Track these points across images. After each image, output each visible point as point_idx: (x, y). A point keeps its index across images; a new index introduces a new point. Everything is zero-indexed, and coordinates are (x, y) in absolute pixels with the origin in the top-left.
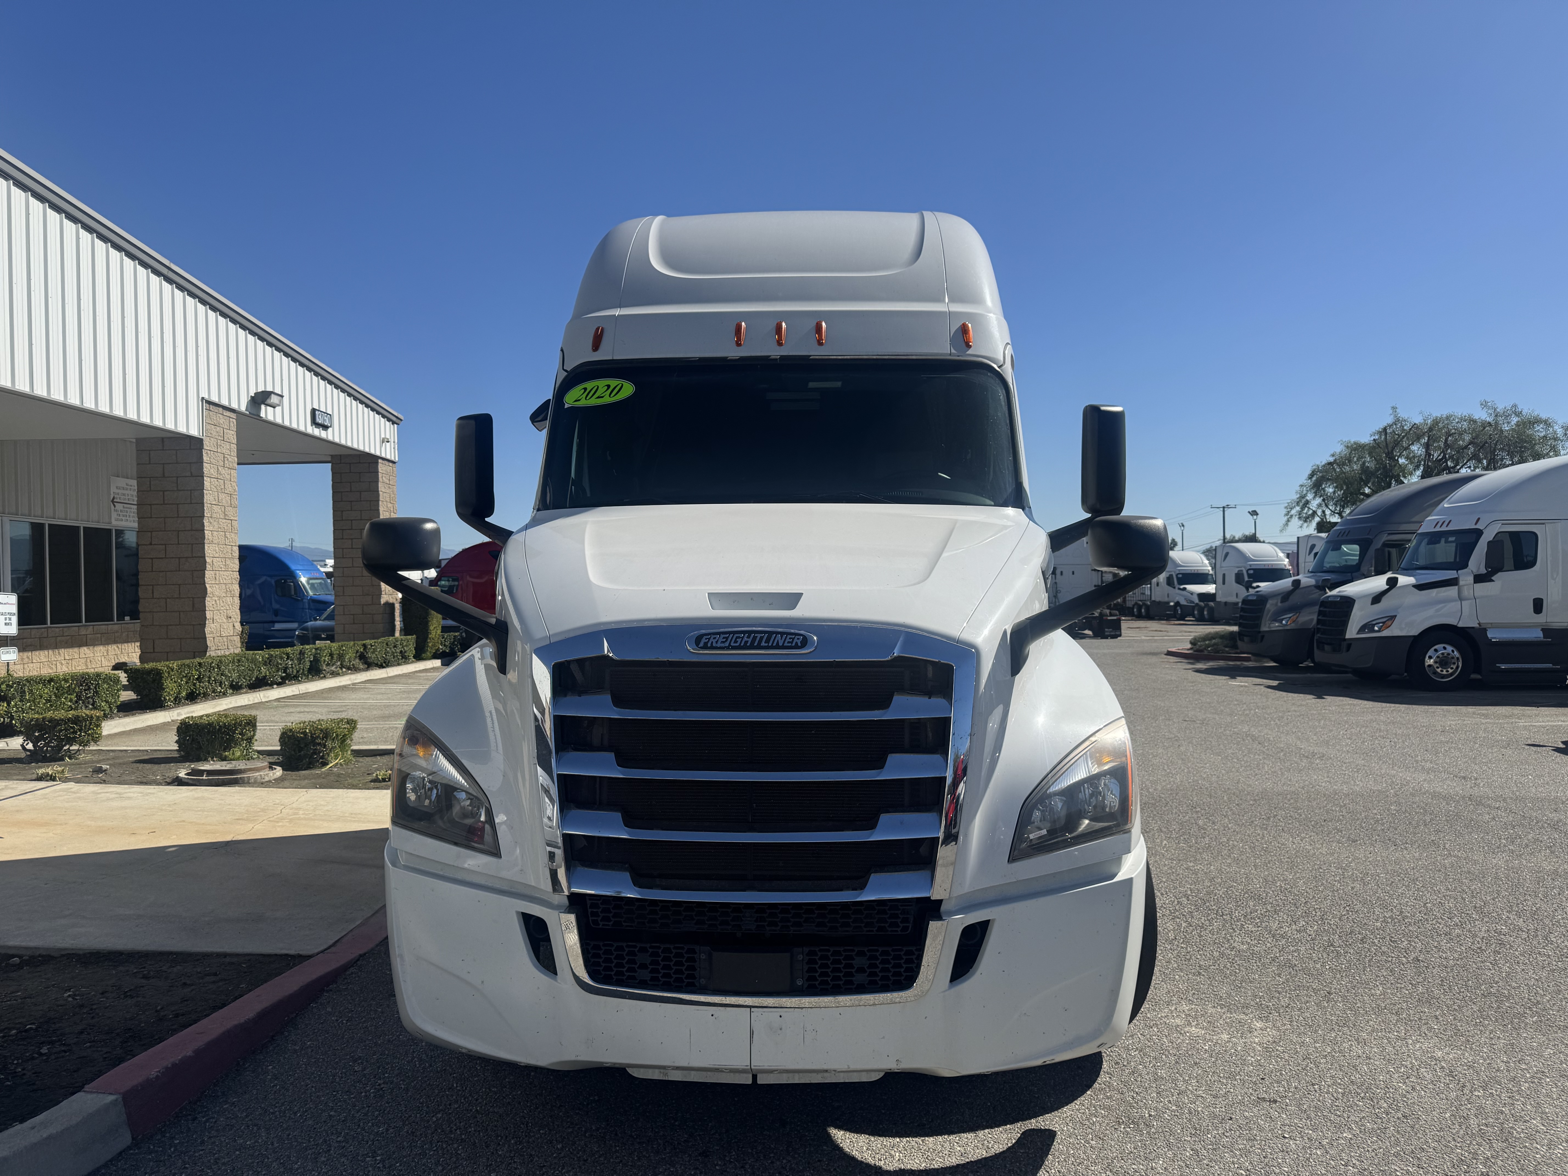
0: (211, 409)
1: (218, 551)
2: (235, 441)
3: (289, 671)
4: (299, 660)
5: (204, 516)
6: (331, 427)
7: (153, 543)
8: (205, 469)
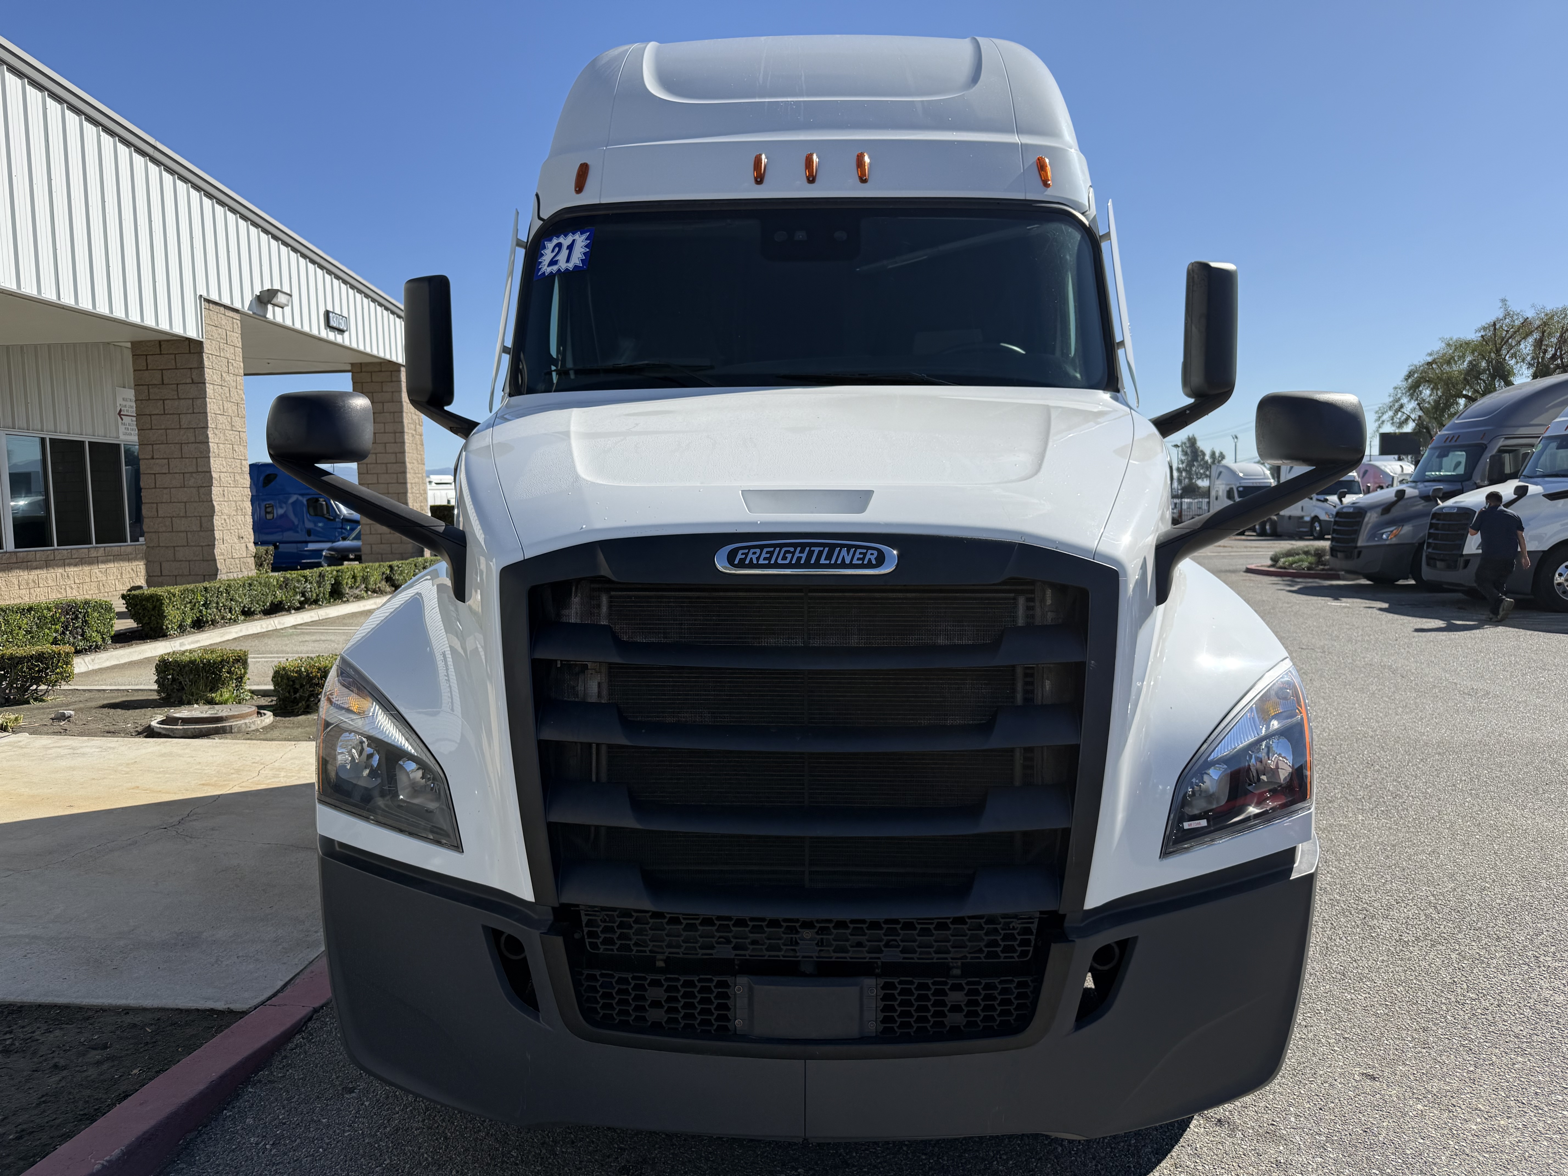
0: (211, 308)
1: (225, 465)
2: (240, 345)
3: (308, 595)
4: (319, 584)
5: (208, 427)
6: (347, 330)
7: (155, 457)
8: (206, 375)
